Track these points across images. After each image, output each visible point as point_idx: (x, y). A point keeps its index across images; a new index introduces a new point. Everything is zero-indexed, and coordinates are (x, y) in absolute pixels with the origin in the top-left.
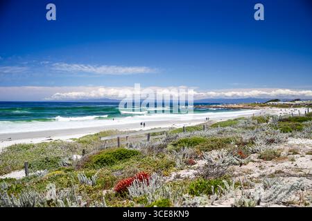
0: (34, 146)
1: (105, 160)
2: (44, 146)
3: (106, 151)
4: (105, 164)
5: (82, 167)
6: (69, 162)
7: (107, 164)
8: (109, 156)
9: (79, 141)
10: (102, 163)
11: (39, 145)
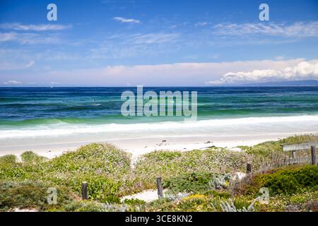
0: (180, 155)
1: (279, 185)
2: (195, 156)
3: (284, 168)
4: (279, 190)
5: (243, 192)
6: (225, 183)
7: (284, 191)
8: (286, 177)
9: (251, 151)
10: (275, 189)
11: (188, 153)
